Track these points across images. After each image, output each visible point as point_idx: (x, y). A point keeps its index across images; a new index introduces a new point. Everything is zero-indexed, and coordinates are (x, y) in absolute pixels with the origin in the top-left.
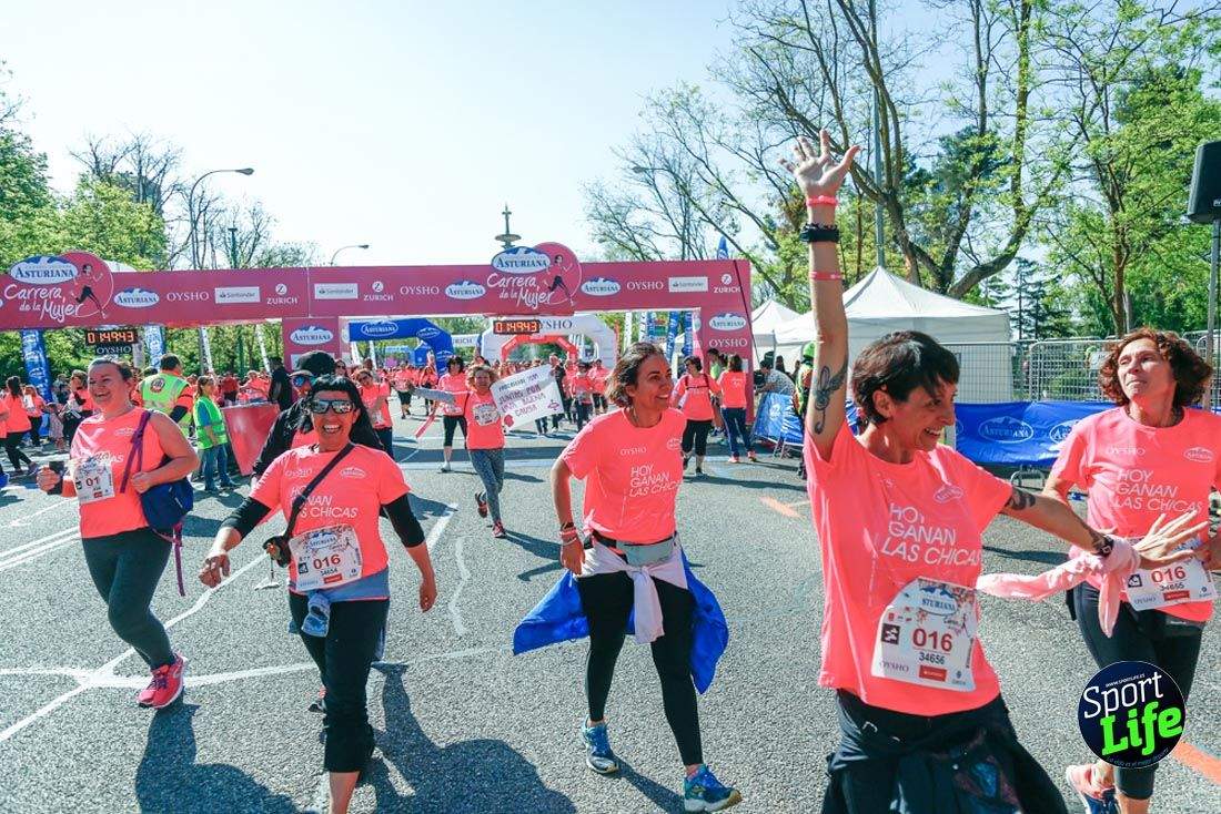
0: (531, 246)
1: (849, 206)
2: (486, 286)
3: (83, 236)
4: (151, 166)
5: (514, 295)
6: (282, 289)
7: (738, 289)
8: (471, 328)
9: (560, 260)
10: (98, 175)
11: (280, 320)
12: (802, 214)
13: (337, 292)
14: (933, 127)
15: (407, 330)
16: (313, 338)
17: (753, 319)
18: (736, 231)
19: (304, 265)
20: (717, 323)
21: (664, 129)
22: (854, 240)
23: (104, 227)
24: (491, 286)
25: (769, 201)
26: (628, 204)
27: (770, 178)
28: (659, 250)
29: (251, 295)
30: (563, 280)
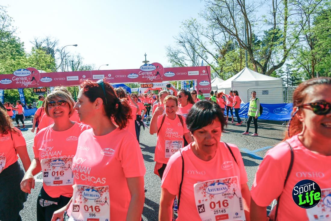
2: (138, 74)
3: (33, 63)
4: (51, 44)
6: (84, 77)
8: (136, 86)
9: (158, 67)
10: (37, 47)
12: (225, 53)
13: (99, 77)
17: (211, 82)
18: (207, 58)
20: (202, 84)
21: (187, 31)
22: (239, 60)
23: (38, 61)
24: (140, 75)
25: (216, 50)
26: (178, 52)
27: (216, 44)
28: (187, 64)
29: (76, 78)
30: (159, 73)
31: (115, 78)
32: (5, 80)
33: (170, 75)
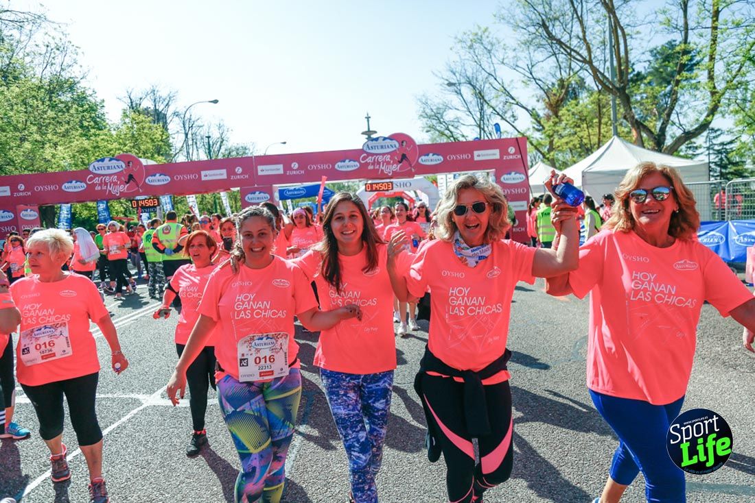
0: (387, 136)
1: (592, 98)
2: (359, 162)
3: (125, 145)
4: (161, 102)
5: (377, 167)
6: (239, 170)
7: (519, 156)
9: (404, 144)
10: (133, 108)
11: (239, 188)
12: (559, 106)
13: (271, 170)
14: (649, 41)
15: (311, 192)
16: (258, 198)
17: (529, 175)
18: (515, 120)
19: (249, 155)
20: (507, 179)
21: (467, 57)
22: (594, 121)
23: (137, 140)
24: (363, 162)
25: (536, 99)
26: (444, 107)
27: (537, 84)
28: (465, 135)
29: (222, 174)
30: (407, 156)
31: (307, 171)
32: (71, 182)
33: (431, 161)
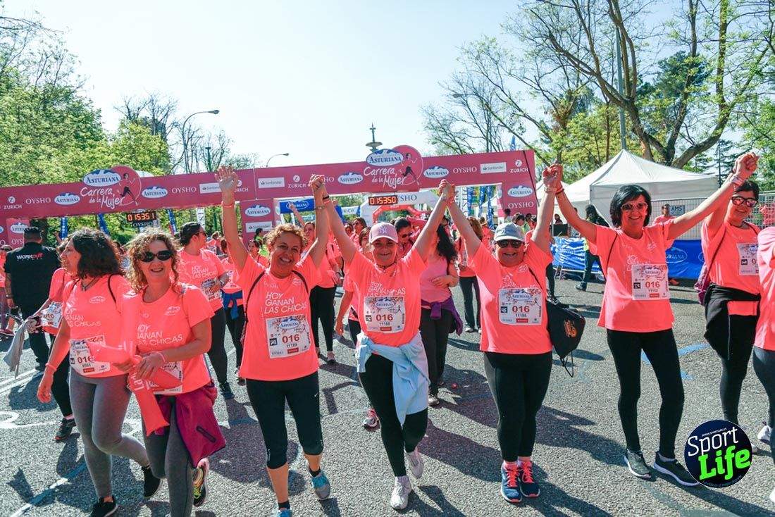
1: (600, 111)
2: (363, 175)
3: (123, 156)
4: (160, 112)
6: (239, 183)
7: (526, 169)
8: (353, 202)
9: (408, 157)
10: (130, 119)
12: (567, 118)
13: (272, 183)
14: (658, 53)
16: (258, 212)
17: (537, 188)
18: (523, 132)
19: (251, 167)
20: (513, 192)
21: (473, 68)
22: (603, 133)
23: (135, 151)
24: (366, 175)
25: (544, 111)
26: (450, 119)
27: (545, 95)
28: (472, 147)
30: (412, 169)
32: (64, 195)
33: (437, 173)
